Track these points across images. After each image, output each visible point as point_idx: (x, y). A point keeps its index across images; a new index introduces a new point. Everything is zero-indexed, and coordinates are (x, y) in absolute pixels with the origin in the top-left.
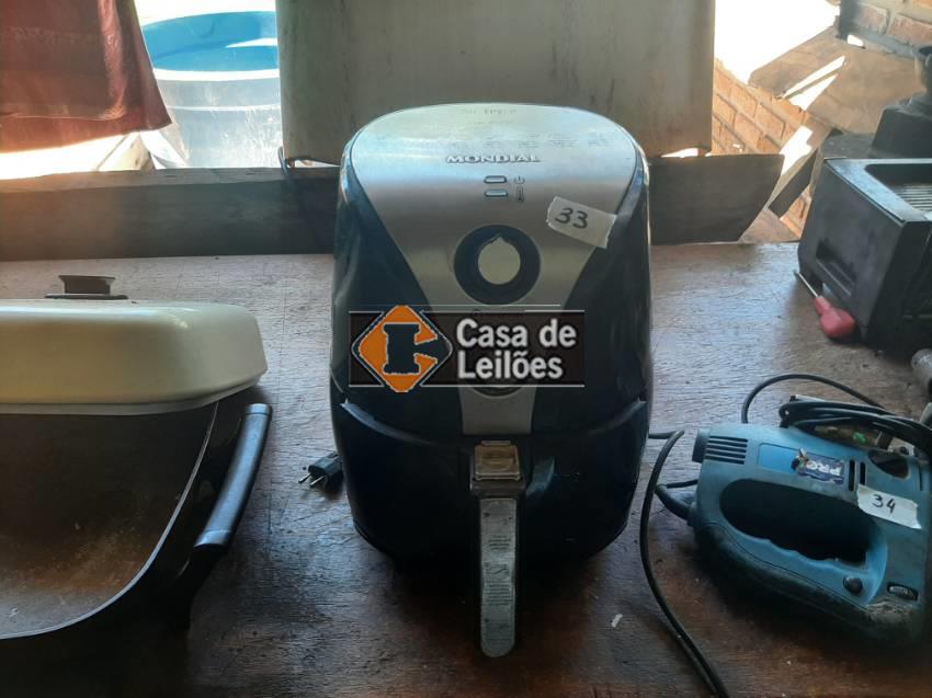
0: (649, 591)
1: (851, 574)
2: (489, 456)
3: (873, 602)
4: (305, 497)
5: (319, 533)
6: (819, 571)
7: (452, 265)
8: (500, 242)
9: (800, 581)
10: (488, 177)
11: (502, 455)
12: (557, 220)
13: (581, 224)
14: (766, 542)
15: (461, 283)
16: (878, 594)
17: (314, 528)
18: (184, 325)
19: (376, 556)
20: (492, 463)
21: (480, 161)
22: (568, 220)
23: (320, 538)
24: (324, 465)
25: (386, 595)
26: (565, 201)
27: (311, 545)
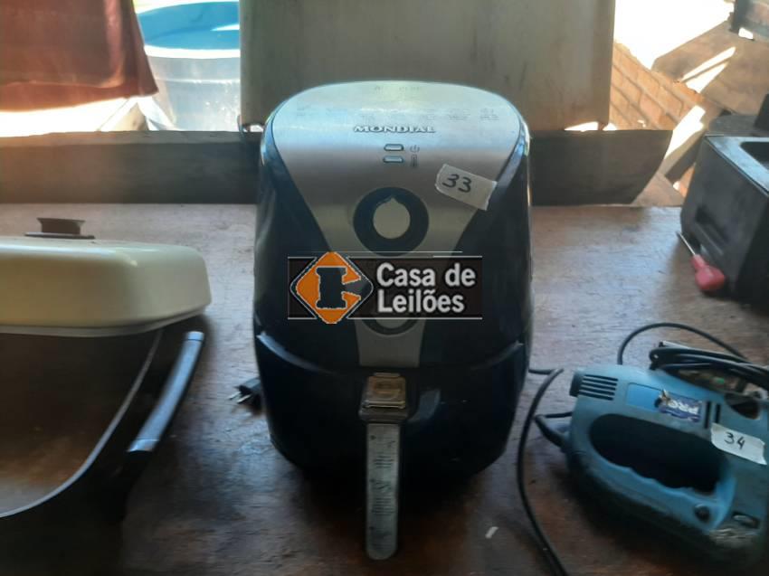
0: (521, 507)
1: (700, 501)
2: (380, 386)
3: (719, 528)
4: (233, 411)
5: (243, 444)
6: (672, 498)
7: (351, 219)
8: (393, 202)
9: (654, 506)
10: (387, 145)
11: (391, 386)
12: (444, 184)
13: (465, 188)
14: (627, 470)
15: (358, 235)
16: (725, 521)
17: (239, 439)
18: (134, 263)
19: (288, 466)
20: (382, 392)
21: (383, 131)
22: (454, 184)
23: (243, 447)
24: (250, 386)
25: (294, 500)
26: (452, 168)
27: (235, 454)
